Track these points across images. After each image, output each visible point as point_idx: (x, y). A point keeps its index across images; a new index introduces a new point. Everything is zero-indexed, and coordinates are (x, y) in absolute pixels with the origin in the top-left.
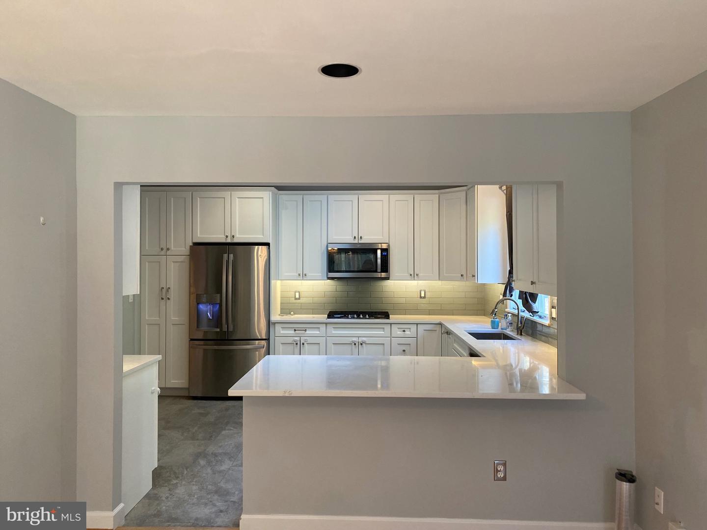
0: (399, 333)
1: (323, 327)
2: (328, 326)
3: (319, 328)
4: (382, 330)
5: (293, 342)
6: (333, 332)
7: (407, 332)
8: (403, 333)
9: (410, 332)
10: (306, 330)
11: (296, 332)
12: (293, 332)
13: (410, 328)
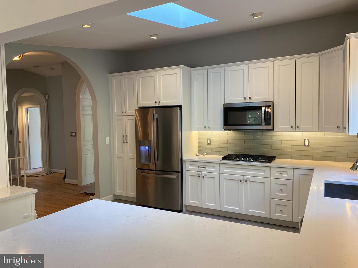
0: (277, 175)
1: (217, 166)
2: (221, 165)
3: (214, 166)
4: (263, 171)
5: (197, 175)
6: (225, 170)
7: (285, 175)
8: (281, 175)
9: (287, 175)
10: (205, 168)
11: (199, 168)
12: (197, 168)
13: (287, 172)
